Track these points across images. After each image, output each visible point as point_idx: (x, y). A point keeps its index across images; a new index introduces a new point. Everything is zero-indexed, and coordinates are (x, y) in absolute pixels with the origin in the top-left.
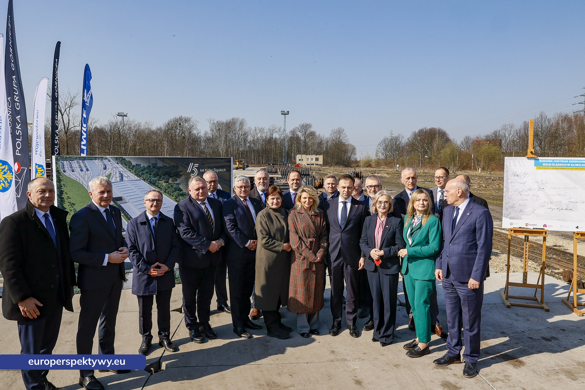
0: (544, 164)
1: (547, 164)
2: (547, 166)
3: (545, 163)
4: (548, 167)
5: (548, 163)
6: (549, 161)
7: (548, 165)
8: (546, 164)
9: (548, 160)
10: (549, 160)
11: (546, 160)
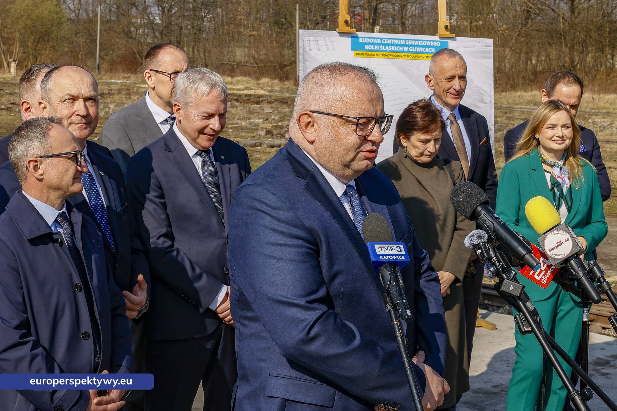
0: (367, 47)
1: (372, 47)
2: (372, 51)
3: (369, 44)
4: (374, 53)
5: (374, 44)
6: (376, 41)
7: (374, 48)
8: (370, 47)
9: (373, 38)
10: (375, 38)
11: (370, 38)
